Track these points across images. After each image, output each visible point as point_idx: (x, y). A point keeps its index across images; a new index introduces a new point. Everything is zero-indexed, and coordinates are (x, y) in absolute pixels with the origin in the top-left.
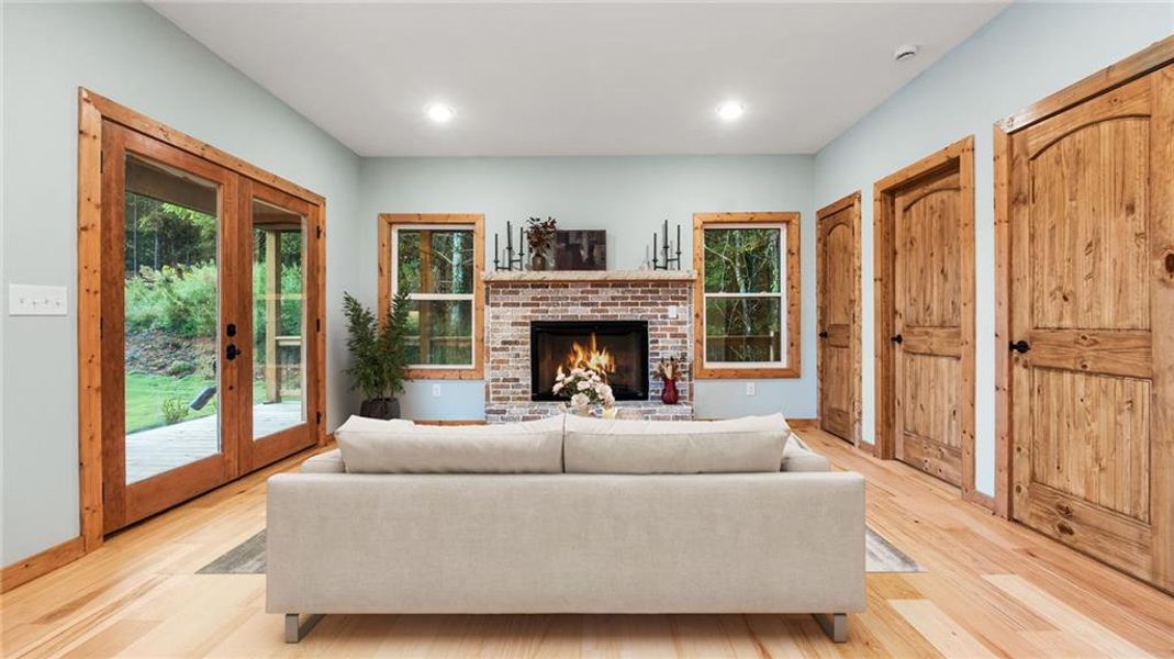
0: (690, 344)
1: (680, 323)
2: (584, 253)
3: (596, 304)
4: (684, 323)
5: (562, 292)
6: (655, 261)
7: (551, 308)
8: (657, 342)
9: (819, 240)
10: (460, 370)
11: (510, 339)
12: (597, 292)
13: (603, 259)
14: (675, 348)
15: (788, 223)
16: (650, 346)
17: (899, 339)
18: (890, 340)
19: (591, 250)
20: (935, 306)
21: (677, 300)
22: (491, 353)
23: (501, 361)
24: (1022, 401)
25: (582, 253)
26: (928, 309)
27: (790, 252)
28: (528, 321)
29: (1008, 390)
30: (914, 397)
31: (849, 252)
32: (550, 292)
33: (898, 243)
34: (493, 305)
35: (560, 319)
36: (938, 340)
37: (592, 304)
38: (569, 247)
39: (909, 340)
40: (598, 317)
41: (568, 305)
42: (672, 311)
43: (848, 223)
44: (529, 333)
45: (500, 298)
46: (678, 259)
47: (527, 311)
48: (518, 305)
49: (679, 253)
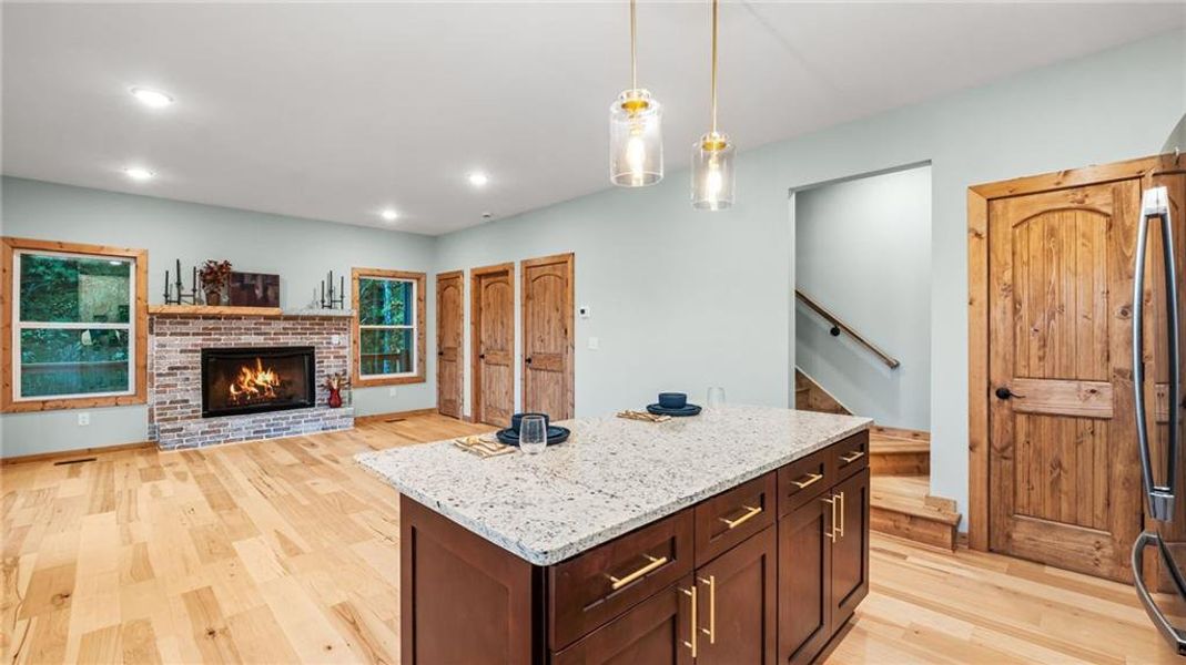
0: (349, 362)
1: (341, 348)
2: (259, 292)
3: (269, 334)
4: (345, 347)
5: (235, 324)
6: (323, 302)
7: (223, 337)
8: (322, 362)
9: (438, 293)
10: (117, 397)
11: (179, 365)
12: (270, 324)
13: (277, 297)
14: (336, 366)
15: (418, 279)
16: (317, 365)
17: (483, 357)
18: (479, 356)
19: (265, 290)
20: (499, 341)
21: (339, 331)
22: (156, 378)
23: (168, 386)
24: (530, 384)
25: (257, 292)
26: (496, 341)
27: (419, 299)
28: (199, 348)
29: (525, 379)
30: (490, 387)
31: (457, 306)
32: (222, 324)
33: (483, 304)
34: (158, 335)
35: (233, 346)
36: (499, 357)
37: (265, 334)
38: (244, 287)
39: (488, 357)
40: (271, 344)
41: (241, 334)
42: (335, 339)
43: (456, 287)
44: (200, 359)
45: (167, 328)
46: (342, 301)
47: (199, 340)
48: (188, 334)
49: (342, 297)
